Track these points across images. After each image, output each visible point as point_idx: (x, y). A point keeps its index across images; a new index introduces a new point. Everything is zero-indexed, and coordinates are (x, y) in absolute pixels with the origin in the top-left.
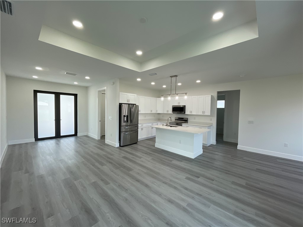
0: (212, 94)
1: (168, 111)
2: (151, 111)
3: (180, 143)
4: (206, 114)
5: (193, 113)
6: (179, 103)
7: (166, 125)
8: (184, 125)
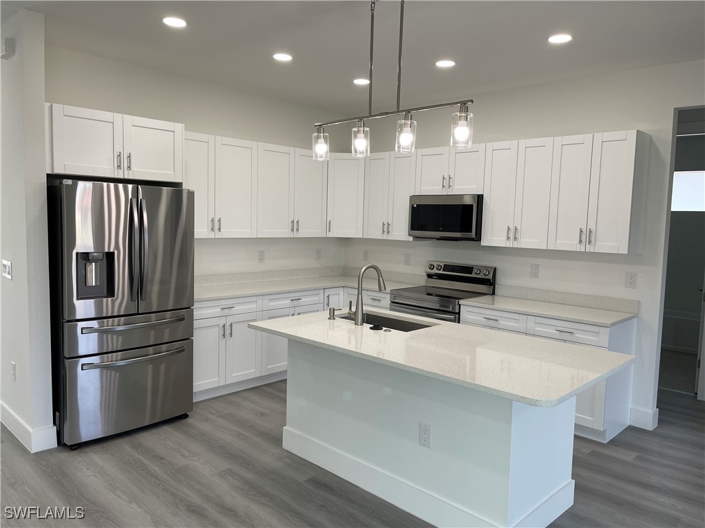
0: (643, 128)
1: (387, 228)
2: (295, 225)
3: (424, 440)
4: (602, 246)
5: (526, 242)
6: (447, 180)
7: (346, 311)
8: (469, 308)
